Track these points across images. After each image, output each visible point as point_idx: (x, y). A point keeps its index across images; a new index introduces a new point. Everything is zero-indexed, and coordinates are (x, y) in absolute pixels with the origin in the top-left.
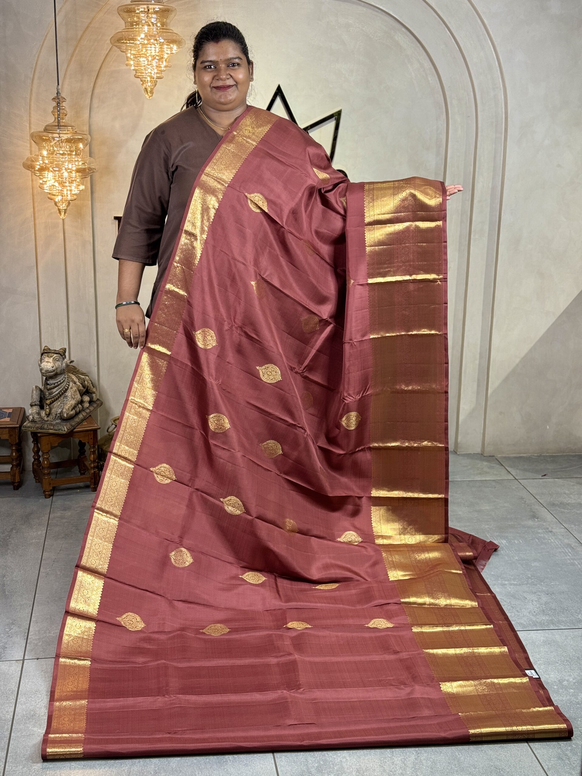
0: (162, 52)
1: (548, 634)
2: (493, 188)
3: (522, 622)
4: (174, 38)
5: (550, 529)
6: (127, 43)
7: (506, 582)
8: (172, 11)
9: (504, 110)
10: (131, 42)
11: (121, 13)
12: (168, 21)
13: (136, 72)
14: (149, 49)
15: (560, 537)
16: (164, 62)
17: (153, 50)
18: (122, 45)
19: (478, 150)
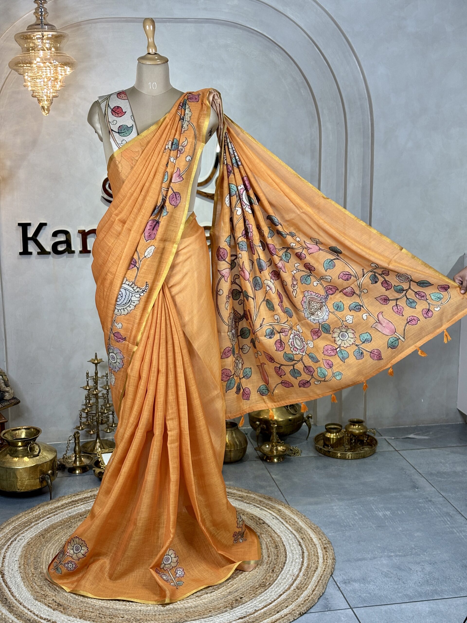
0: (56, 73)
1: (432, 604)
2: (363, 187)
3: (409, 593)
4: (68, 61)
5: (429, 498)
6: (24, 66)
7: (392, 554)
8: (64, 37)
9: (369, 117)
10: (28, 65)
11: (18, 40)
12: (61, 46)
13: (33, 92)
14: (45, 71)
15: (439, 506)
16: (59, 83)
17: (49, 72)
18: (20, 68)
19: (348, 153)
